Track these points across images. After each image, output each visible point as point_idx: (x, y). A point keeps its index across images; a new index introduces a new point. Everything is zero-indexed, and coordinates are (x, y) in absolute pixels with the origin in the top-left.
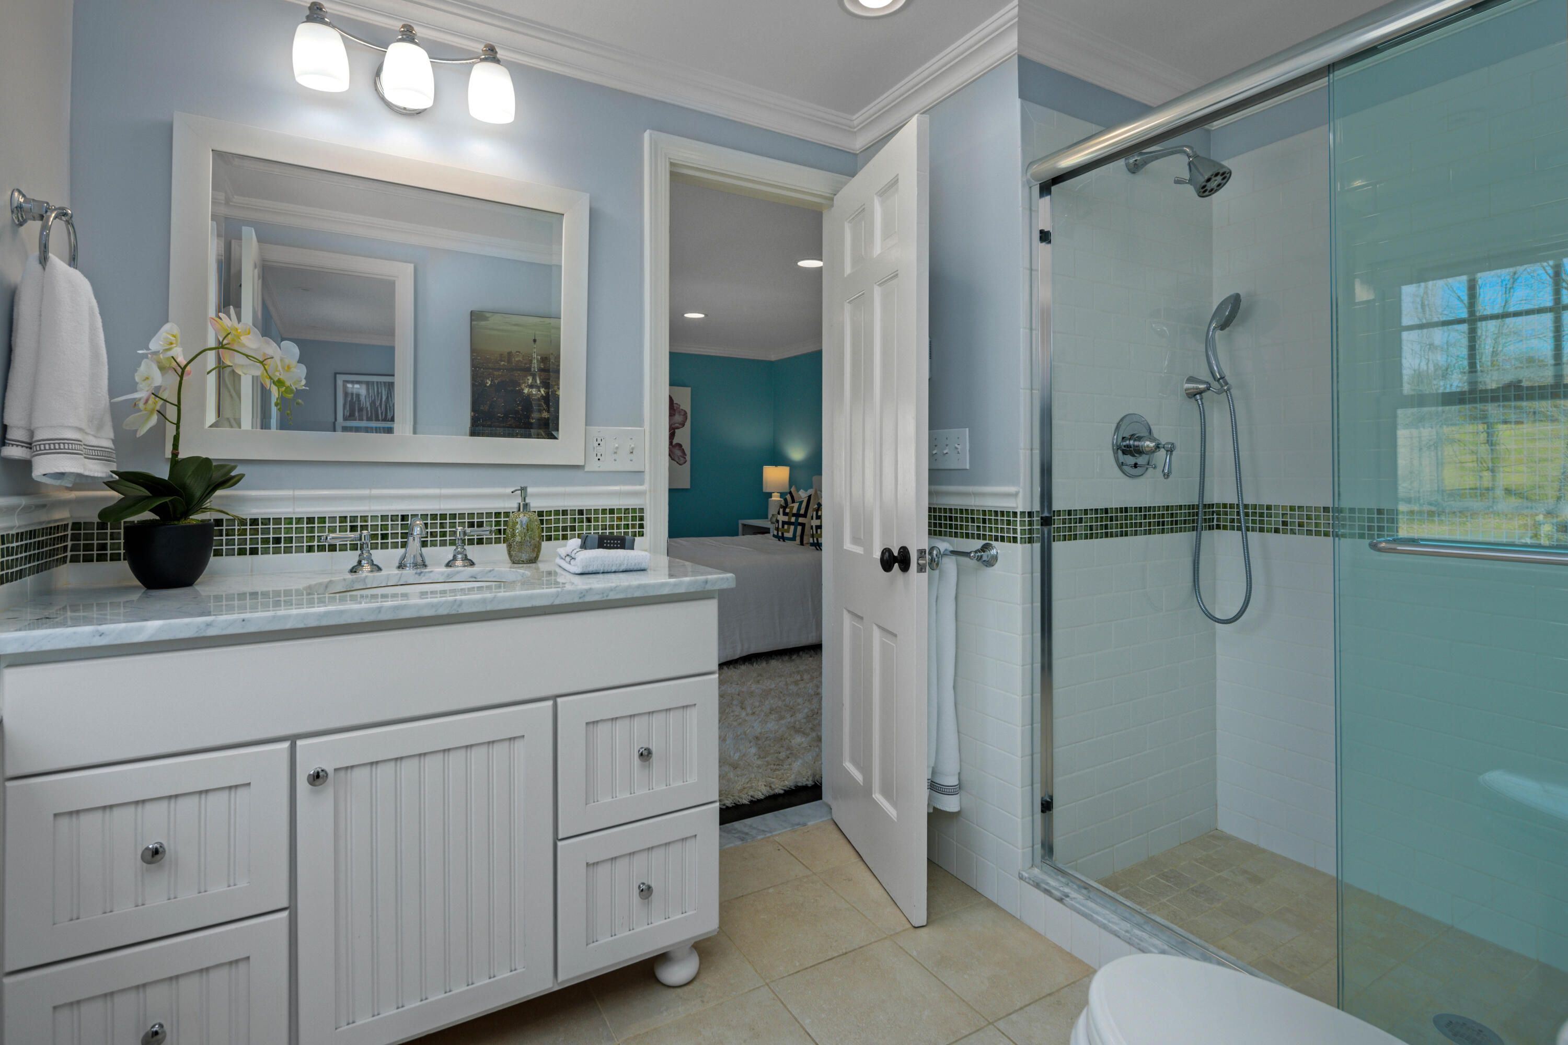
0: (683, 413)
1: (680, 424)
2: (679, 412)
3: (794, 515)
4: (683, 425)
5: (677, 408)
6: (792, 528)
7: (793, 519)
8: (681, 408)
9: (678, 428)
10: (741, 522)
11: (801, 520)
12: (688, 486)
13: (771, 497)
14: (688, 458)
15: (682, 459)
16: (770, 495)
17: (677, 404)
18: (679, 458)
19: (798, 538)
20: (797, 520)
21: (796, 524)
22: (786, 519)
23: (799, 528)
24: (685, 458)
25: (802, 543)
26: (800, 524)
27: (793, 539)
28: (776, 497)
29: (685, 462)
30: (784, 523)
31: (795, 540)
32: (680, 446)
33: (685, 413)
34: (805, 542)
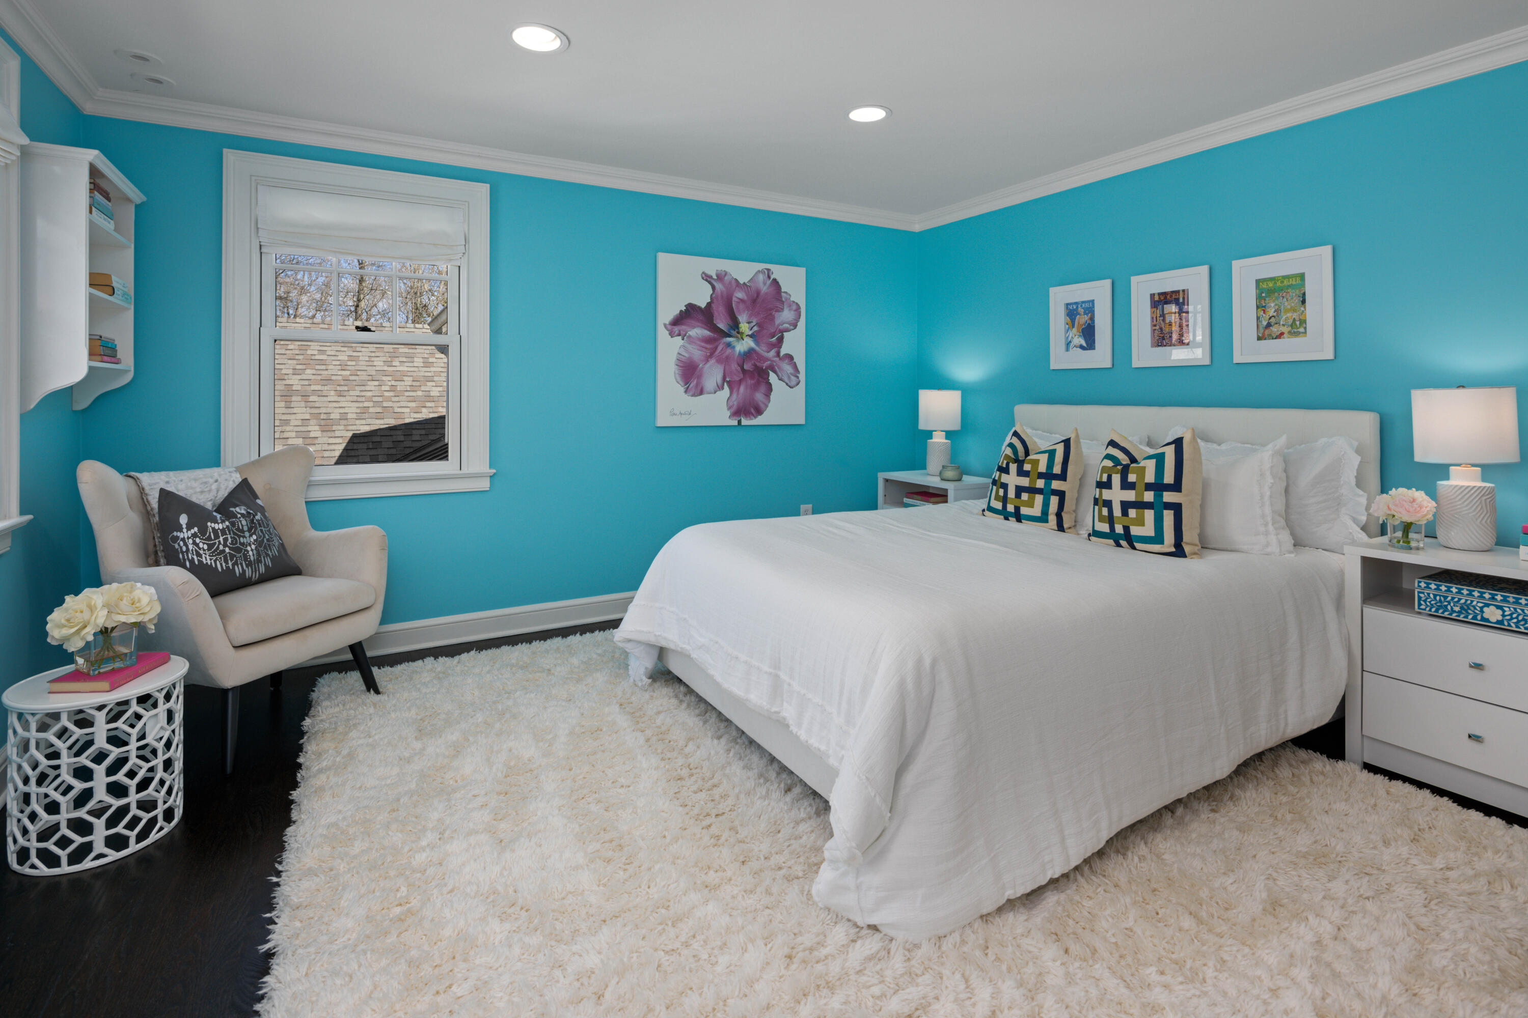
0: (794, 307)
1: (790, 324)
2: (790, 306)
3: (1041, 476)
4: (795, 326)
5: (786, 299)
6: (1039, 499)
7: (1040, 483)
8: (792, 299)
9: (787, 330)
10: (882, 476)
11: (1056, 485)
12: (802, 422)
13: (931, 438)
14: (802, 376)
15: (792, 377)
16: (929, 434)
17: (786, 293)
18: (789, 378)
19: (1052, 518)
20: (1048, 484)
21: (1047, 493)
22: (1025, 482)
23: (1054, 500)
24: (798, 377)
25: (1060, 527)
26: (1055, 492)
27: (1043, 518)
28: (939, 439)
29: (798, 384)
30: (1019, 490)
31: (1047, 521)
32: (790, 357)
33: (798, 308)
34: (1066, 526)
